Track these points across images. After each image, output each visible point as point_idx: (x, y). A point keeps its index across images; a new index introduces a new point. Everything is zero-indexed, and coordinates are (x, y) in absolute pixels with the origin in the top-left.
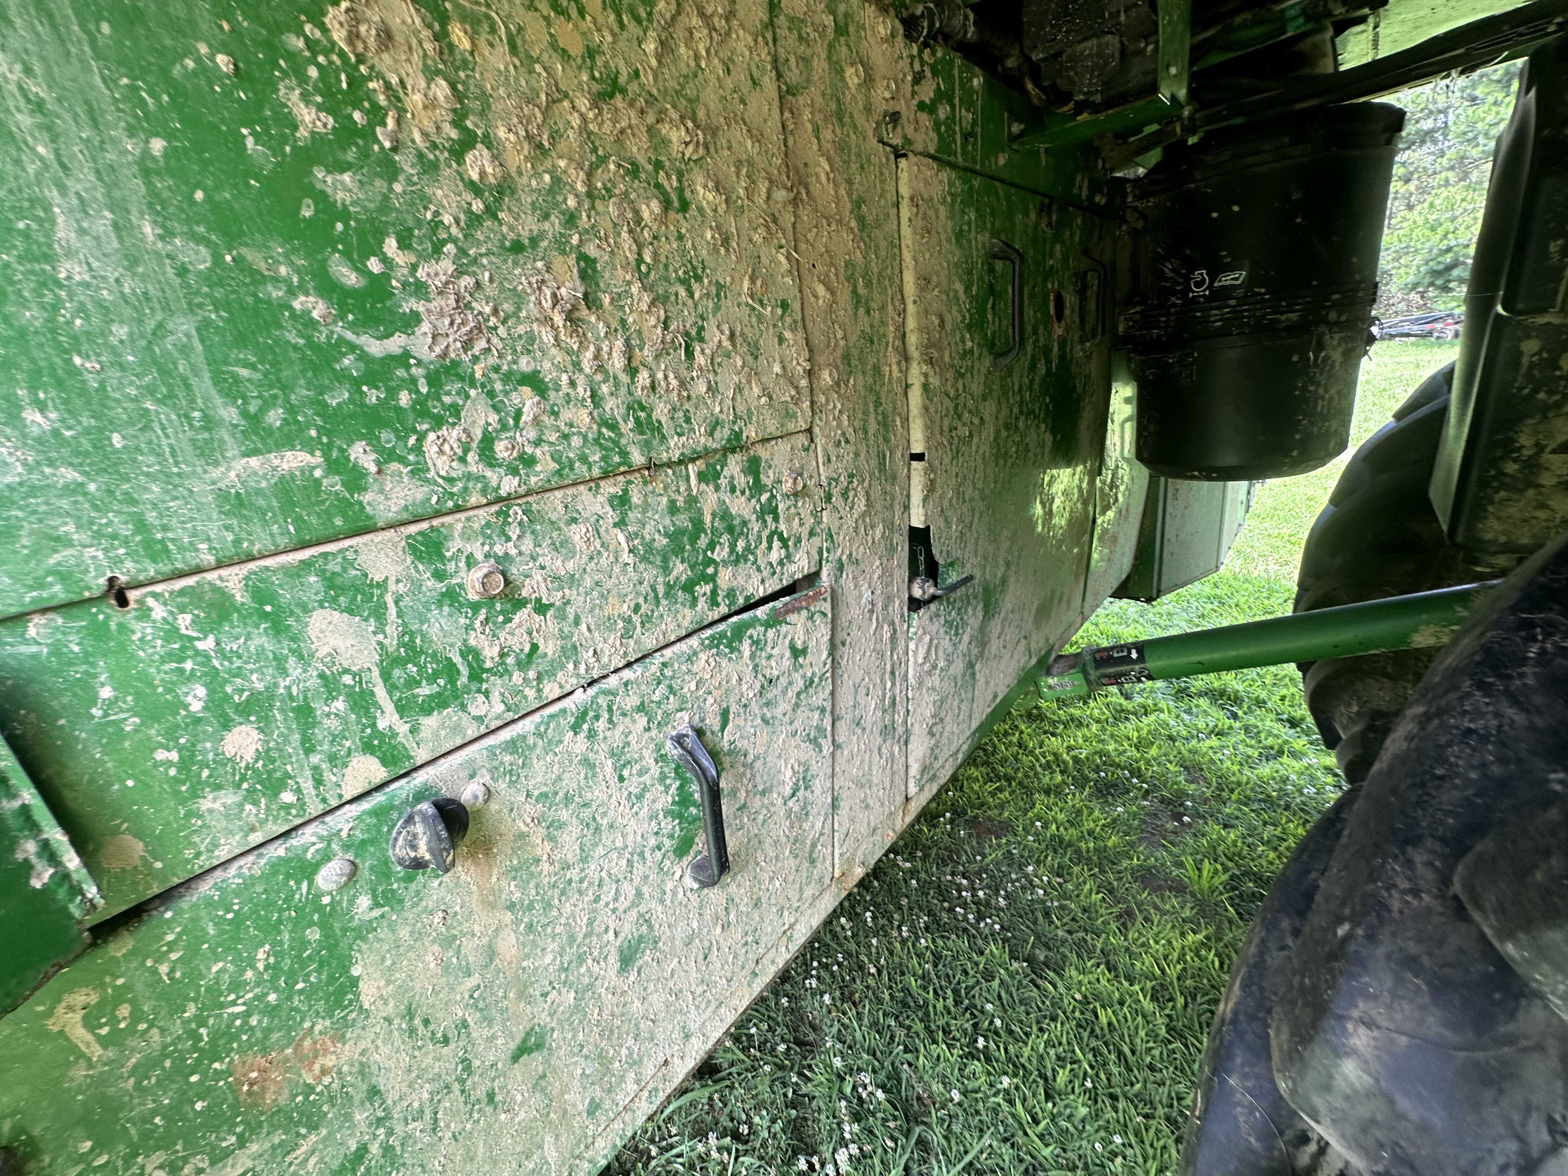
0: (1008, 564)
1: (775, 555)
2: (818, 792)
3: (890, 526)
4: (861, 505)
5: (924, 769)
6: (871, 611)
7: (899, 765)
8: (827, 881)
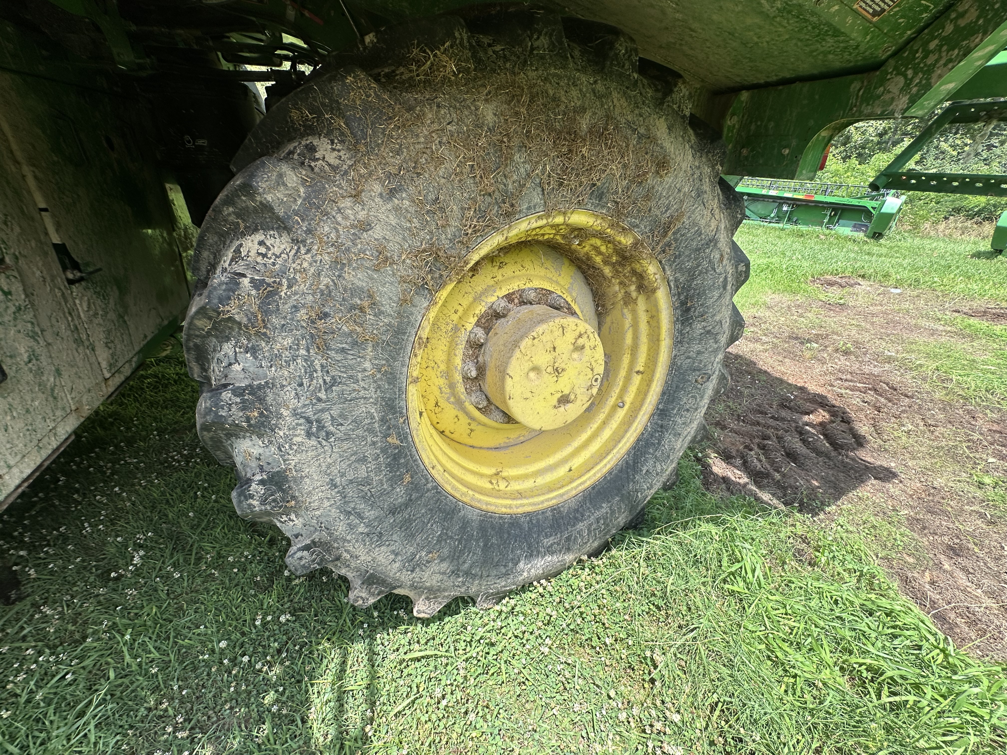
0: (125, 269)
2: (44, 362)
3: (40, 242)
4: (17, 228)
5: (110, 365)
7: (93, 361)
8: (68, 410)
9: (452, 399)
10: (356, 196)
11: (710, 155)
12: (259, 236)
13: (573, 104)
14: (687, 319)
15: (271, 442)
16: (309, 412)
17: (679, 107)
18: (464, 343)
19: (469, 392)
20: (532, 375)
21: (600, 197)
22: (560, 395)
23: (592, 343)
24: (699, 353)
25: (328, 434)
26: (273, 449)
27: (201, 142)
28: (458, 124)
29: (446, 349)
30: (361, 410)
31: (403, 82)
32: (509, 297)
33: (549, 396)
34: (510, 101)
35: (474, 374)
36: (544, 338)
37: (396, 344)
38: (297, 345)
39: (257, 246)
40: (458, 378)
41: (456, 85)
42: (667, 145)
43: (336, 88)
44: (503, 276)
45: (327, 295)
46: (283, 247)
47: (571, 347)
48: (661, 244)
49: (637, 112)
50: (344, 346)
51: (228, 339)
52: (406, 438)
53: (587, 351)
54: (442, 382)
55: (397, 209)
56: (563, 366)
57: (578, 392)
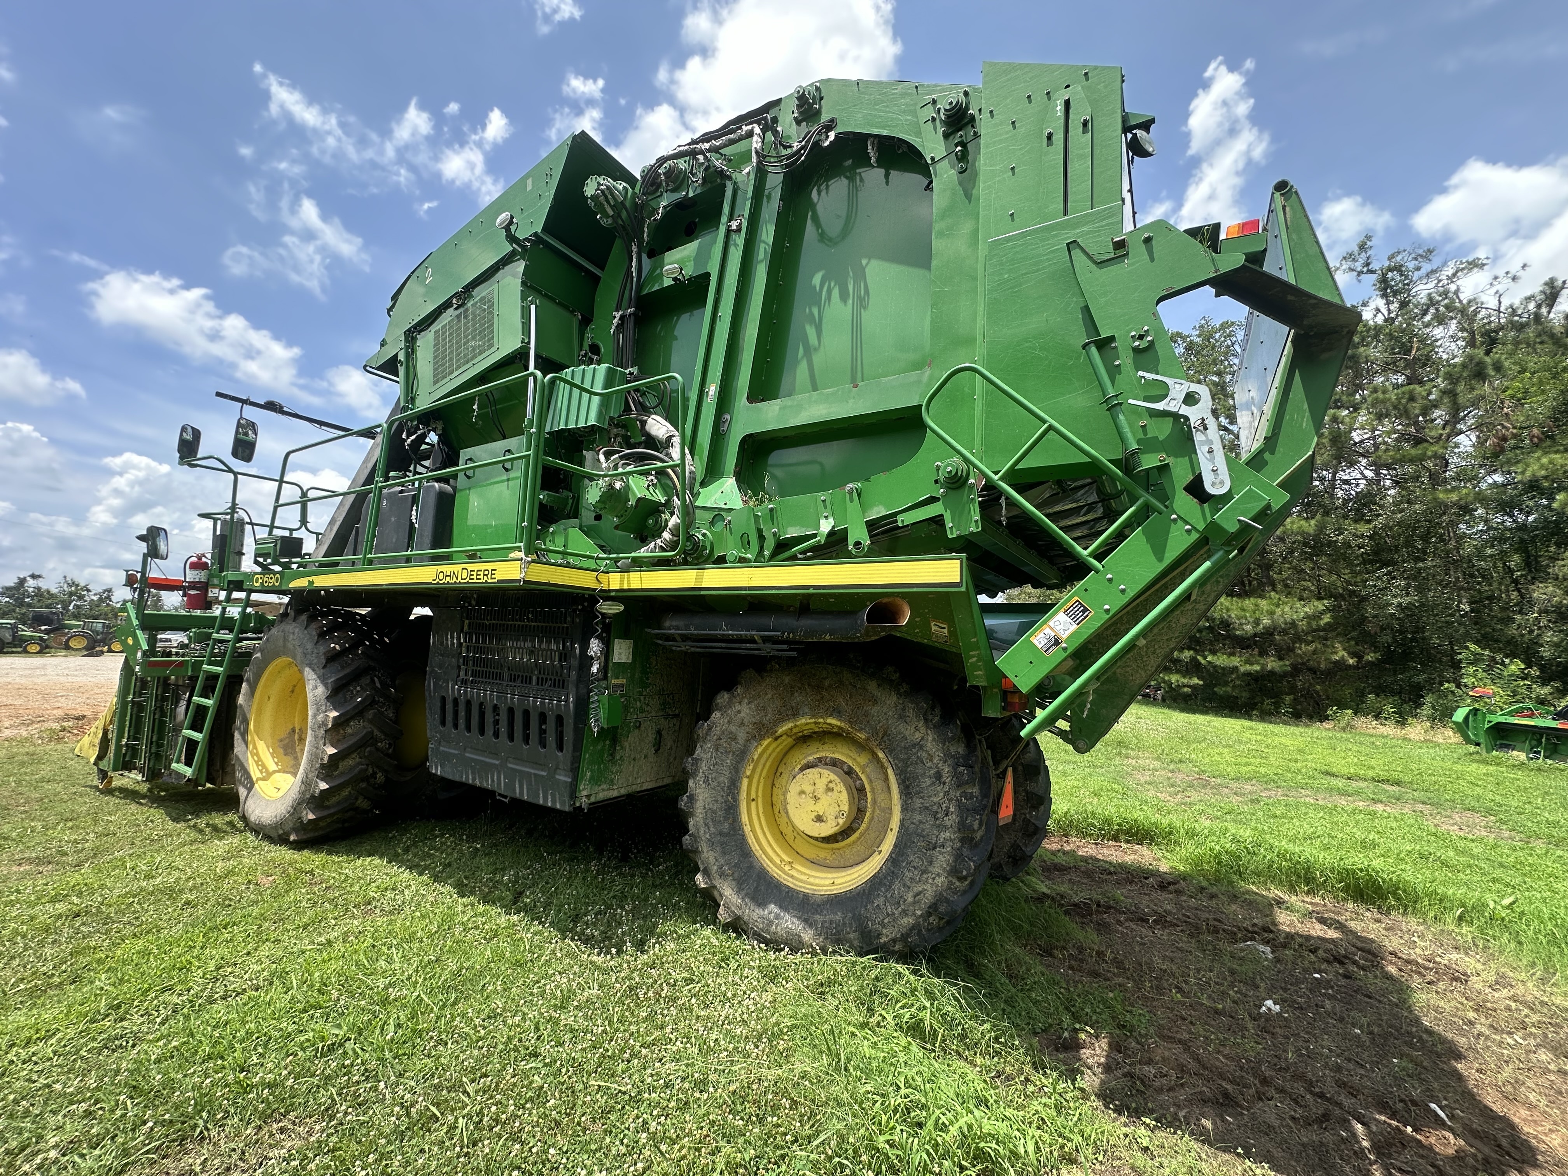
10: (740, 703)
12: (717, 712)
13: (824, 676)
14: (909, 794)
15: (695, 781)
16: (707, 773)
20: (802, 796)
21: (839, 712)
22: (817, 814)
23: (839, 789)
24: (920, 822)
25: (710, 785)
28: (776, 683)
30: (722, 779)
31: (764, 669)
32: (819, 759)
33: (810, 812)
34: (796, 675)
36: (807, 777)
37: (742, 758)
42: (876, 693)
43: (747, 672)
44: (822, 748)
47: (826, 787)
49: (857, 679)
53: (836, 793)
55: (751, 708)
56: (819, 796)
57: (829, 817)
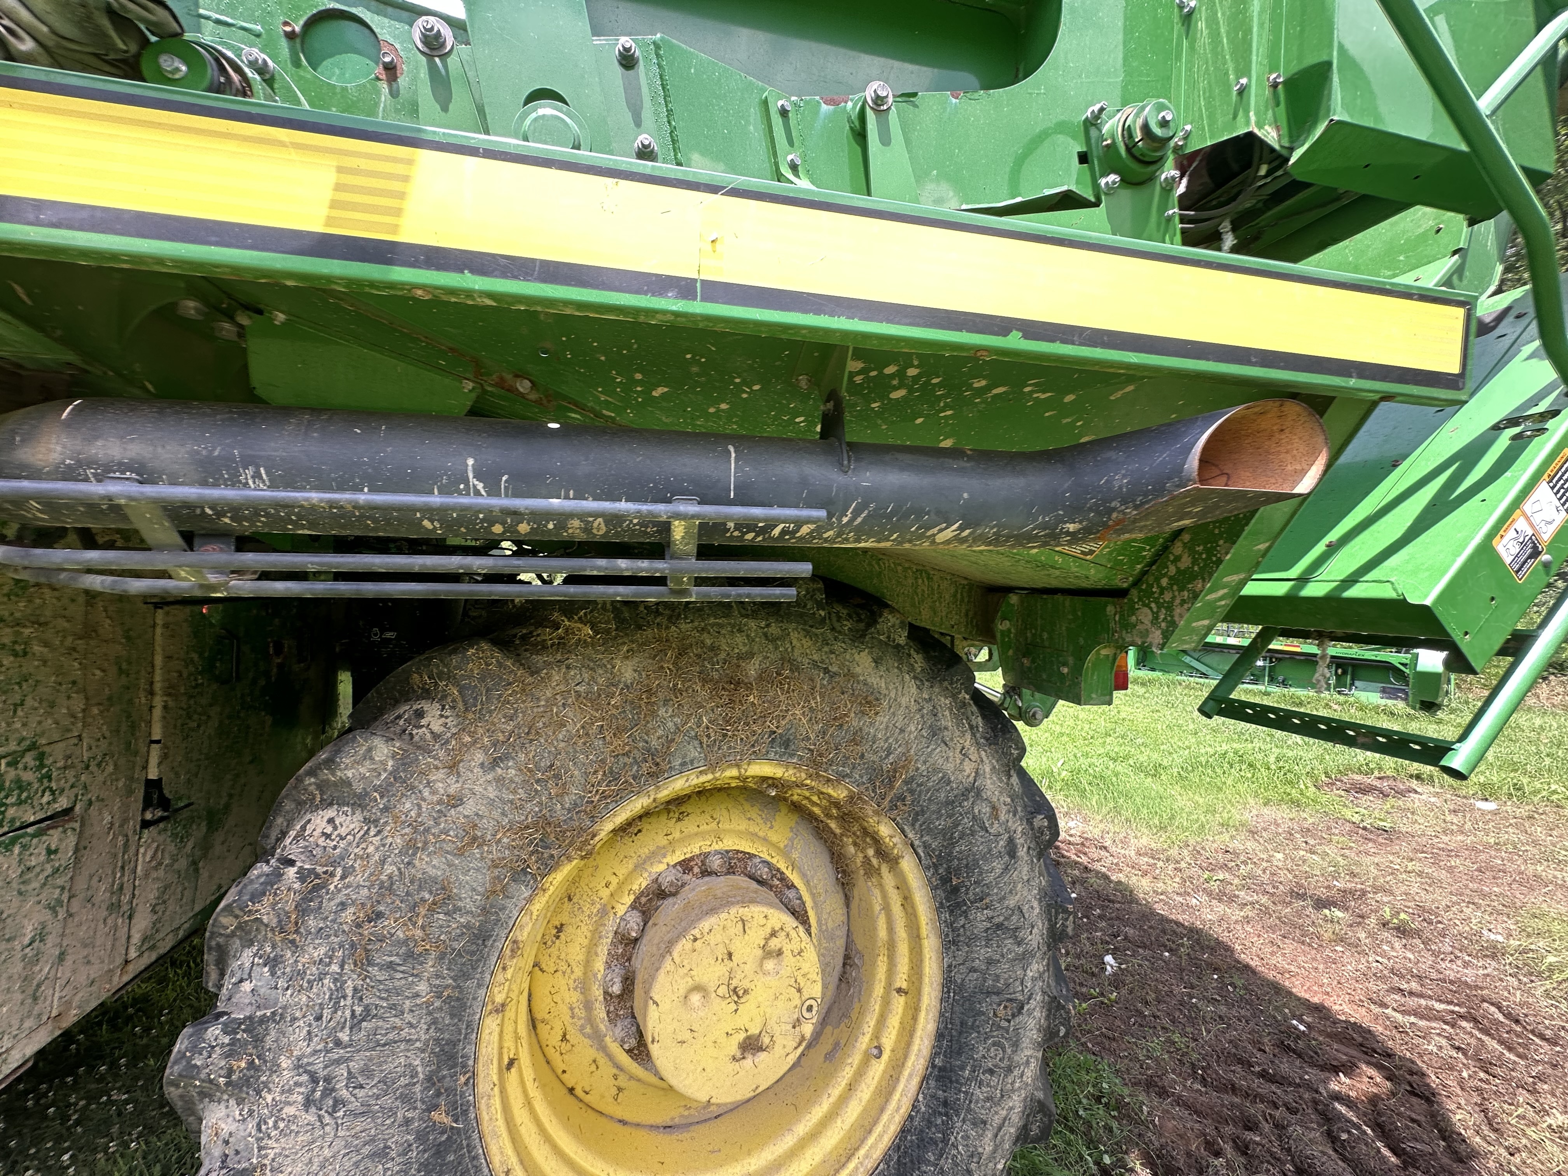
0: (231, 796)
1: (45, 799)
2: (49, 945)
3: (131, 779)
4: (110, 768)
5: (144, 939)
6: (110, 828)
7: (123, 933)
8: (45, 1018)
9: (588, 1030)
10: (453, 767)
11: (946, 683)
12: (330, 813)
13: (737, 651)
14: (958, 905)
15: (251, 1112)
16: (318, 1066)
17: (889, 637)
18: (611, 935)
19: (613, 1020)
20: (696, 998)
21: (786, 744)
22: (742, 1036)
23: (795, 946)
24: (990, 962)
25: (338, 1103)
26: (251, 1125)
27: (389, 635)
28: (589, 684)
29: (586, 942)
30: (397, 1062)
31: (536, 645)
32: (685, 866)
33: (723, 1039)
34: (655, 656)
35: (616, 989)
36: (712, 939)
37: (473, 953)
38: (331, 957)
39: (324, 824)
40: (597, 993)
41: (593, 645)
42: (874, 680)
43: (455, 660)
44: (681, 831)
45: (388, 888)
46: (352, 826)
47: (760, 952)
48: (888, 799)
49: (826, 649)
50: (392, 959)
51: (251, 943)
52: (465, 1112)
53: (788, 958)
54: (574, 997)
55: (499, 780)
56: (746, 984)
57: (777, 1031)
